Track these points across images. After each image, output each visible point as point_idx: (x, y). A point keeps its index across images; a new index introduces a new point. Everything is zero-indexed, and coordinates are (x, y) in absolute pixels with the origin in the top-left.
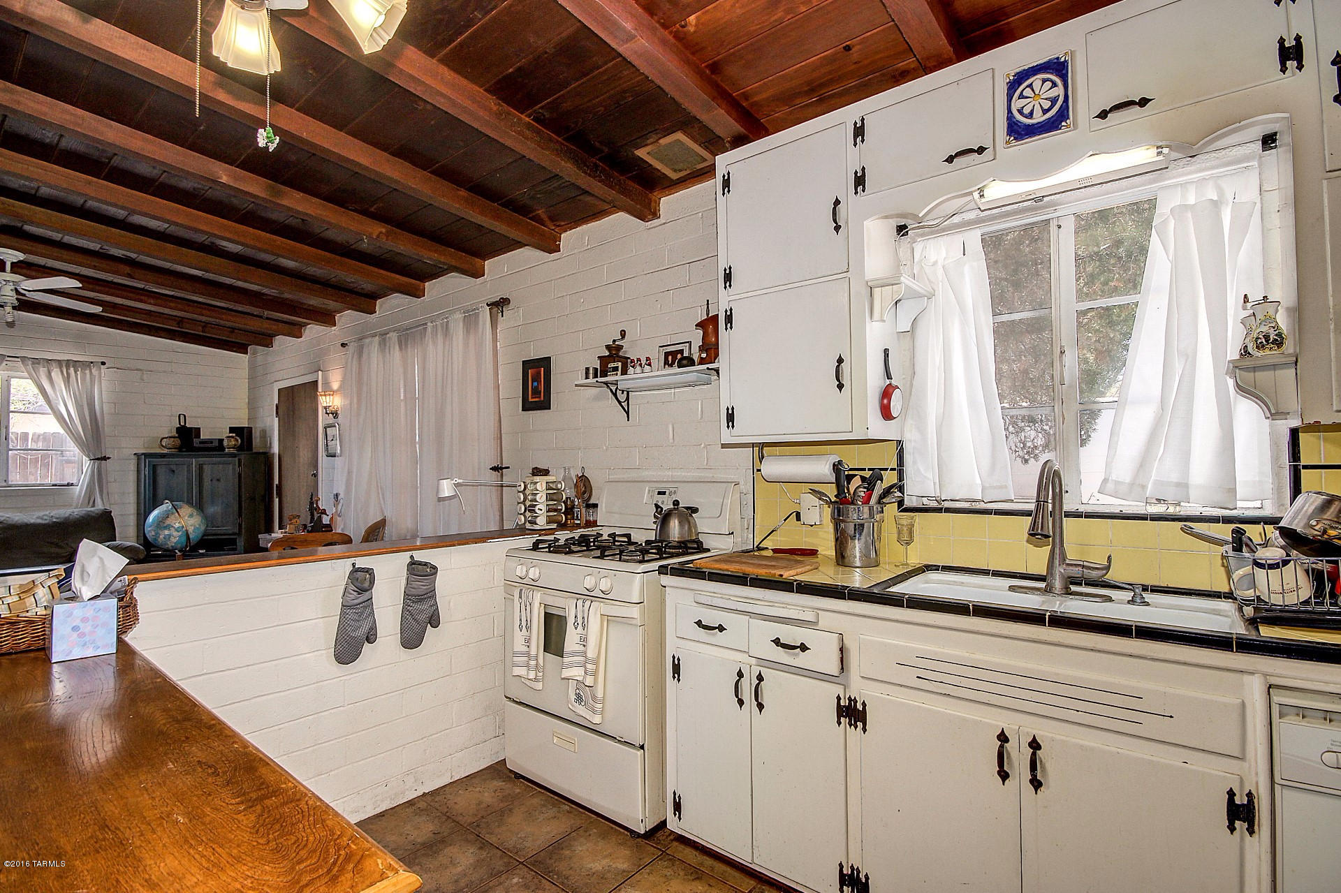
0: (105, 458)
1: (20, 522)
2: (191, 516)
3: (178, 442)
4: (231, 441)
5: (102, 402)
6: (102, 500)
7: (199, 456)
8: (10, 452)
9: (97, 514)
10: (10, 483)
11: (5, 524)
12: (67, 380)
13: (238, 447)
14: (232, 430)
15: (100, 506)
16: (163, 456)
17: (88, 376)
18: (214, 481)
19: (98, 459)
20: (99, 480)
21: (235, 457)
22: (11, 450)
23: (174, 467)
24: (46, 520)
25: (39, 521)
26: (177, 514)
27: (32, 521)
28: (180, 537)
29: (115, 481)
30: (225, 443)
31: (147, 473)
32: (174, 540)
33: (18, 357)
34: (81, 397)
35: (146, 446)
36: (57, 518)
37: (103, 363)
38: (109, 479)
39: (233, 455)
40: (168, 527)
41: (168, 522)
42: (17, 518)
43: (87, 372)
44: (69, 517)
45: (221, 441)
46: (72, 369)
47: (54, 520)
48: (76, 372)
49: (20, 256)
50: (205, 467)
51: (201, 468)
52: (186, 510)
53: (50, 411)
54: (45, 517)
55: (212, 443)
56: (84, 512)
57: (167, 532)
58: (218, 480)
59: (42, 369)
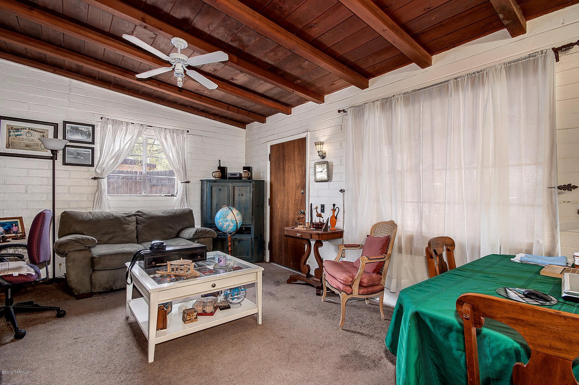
0: (188, 182)
1: (155, 215)
2: (238, 214)
3: (220, 174)
4: (244, 174)
6: (188, 204)
7: (232, 182)
9: (187, 212)
11: (148, 215)
12: (173, 140)
14: (244, 168)
15: (187, 207)
16: (215, 181)
18: (241, 196)
19: (185, 182)
20: (186, 193)
21: (251, 183)
23: (220, 187)
24: (166, 214)
25: (163, 215)
27: (160, 214)
28: (233, 226)
30: (242, 175)
31: (208, 190)
32: (230, 228)
33: (152, 127)
34: (179, 150)
35: (206, 176)
37: (188, 131)
41: (228, 217)
42: (154, 213)
43: (181, 136)
44: (175, 213)
45: (240, 174)
47: (170, 214)
48: (176, 135)
50: (236, 187)
51: (234, 187)
52: (235, 211)
54: (165, 213)
55: (236, 175)
57: (226, 224)
58: (242, 195)
59: (163, 134)
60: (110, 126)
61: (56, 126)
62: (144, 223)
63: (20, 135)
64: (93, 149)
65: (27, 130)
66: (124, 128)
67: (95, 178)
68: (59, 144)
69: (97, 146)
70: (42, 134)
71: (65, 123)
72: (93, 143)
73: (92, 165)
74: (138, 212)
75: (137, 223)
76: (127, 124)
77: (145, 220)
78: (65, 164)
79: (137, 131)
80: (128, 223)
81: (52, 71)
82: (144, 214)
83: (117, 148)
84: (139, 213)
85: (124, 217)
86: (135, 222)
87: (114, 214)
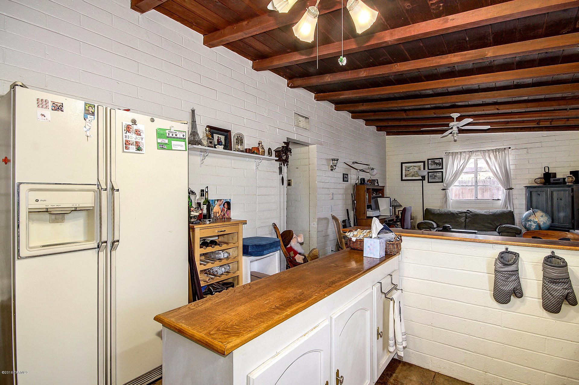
0: (511, 189)
1: (478, 213)
2: (542, 216)
3: (543, 180)
4: (569, 179)
5: (509, 165)
6: (510, 207)
7: (552, 187)
8: (478, 187)
9: (507, 212)
10: (478, 198)
11: (474, 213)
12: (496, 157)
13: (574, 182)
14: (571, 173)
15: (509, 209)
16: (536, 187)
17: (504, 154)
18: (559, 200)
19: (508, 189)
20: (509, 198)
21: (570, 187)
22: (478, 186)
23: (539, 192)
24: (487, 213)
25: (485, 213)
26: (534, 215)
27: (483, 213)
29: (516, 198)
30: (566, 180)
31: (528, 195)
32: (533, 227)
33: (478, 151)
34: (501, 164)
35: (530, 182)
36: (491, 213)
37: (510, 148)
38: (514, 198)
39: (569, 186)
40: (530, 221)
41: (530, 218)
42: (478, 212)
43: (503, 152)
44: (495, 213)
45: (564, 179)
46: (497, 152)
48: (499, 153)
49: (459, 115)
50: (554, 192)
51: (552, 192)
52: (539, 213)
53: (490, 171)
54: (487, 212)
55: (560, 180)
56: (502, 211)
57: (529, 223)
58: (561, 199)
59: (487, 154)
60: (451, 157)
61: (424, 162)
62: (470, 218)
63: (410, 170)
64: (442, 172)
65: (413, 167)
66: (459, 156)
67: (443, 189)
68: (425, 173)
69: (444, 170)
70: (418, 168)
71: (428, 159)
72: (442, 169)
73: (442, 182)
74: (468, 210)
75: (466, 218)
76: (461, 153)
77: (471, 216)
78: (429, 182)
79: (467, 156)
80: (460, 217)
81: (422, 133)
82: (471, 212)
83: (455, 169)
84: (468, 212)
85: (457, 213)
86: (465, 217)
87: (451, 211)
